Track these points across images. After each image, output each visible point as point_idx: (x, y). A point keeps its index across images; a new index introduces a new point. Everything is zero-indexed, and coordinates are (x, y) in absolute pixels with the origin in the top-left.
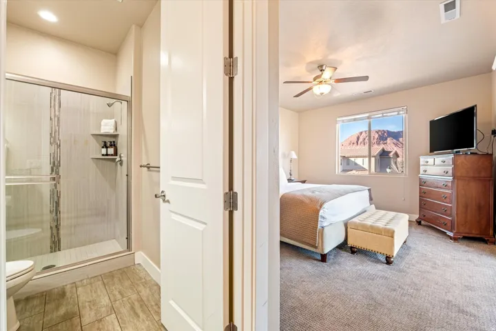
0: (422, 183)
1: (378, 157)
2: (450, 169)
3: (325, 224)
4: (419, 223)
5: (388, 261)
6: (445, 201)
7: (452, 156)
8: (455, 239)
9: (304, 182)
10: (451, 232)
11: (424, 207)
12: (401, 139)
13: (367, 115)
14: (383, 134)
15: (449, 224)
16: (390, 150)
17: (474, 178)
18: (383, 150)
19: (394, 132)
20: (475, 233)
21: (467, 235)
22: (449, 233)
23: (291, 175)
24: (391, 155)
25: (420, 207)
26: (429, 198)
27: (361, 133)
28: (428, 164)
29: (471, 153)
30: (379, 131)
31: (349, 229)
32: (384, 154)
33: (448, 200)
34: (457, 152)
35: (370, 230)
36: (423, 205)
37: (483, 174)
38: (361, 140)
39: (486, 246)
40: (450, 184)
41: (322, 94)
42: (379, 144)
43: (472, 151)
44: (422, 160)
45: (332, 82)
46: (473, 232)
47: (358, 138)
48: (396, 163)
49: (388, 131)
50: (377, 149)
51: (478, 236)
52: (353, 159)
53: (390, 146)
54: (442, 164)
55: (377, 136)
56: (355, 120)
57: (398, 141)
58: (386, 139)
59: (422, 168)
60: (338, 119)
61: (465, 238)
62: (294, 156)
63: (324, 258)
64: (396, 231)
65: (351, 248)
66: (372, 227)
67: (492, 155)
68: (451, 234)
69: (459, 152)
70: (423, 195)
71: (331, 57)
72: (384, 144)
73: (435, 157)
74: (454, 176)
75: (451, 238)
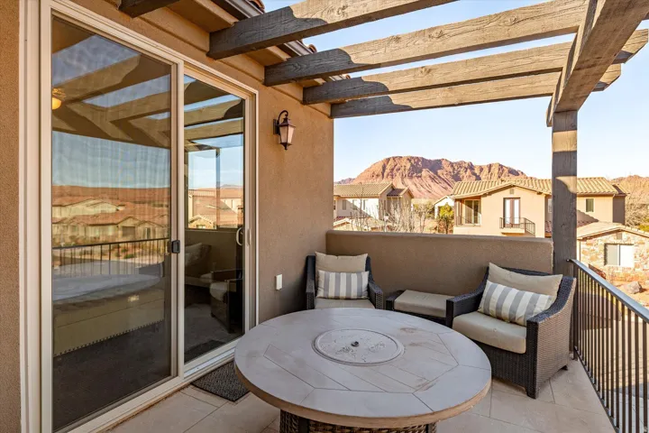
1: (385, 198)
12: (439, 172)
14: (417, 163)
18: (393, 188)
19: (430, 161)
24: (401, 195)
27: (388, 160)
30: (412, 158)
32: (393, 193)
38: (387, 171)
42: (411, 178)
47: (384, 168)
49: (423, 159)
52: (350, 200)
53: (424, 181)
55: (408, 166)
57: (436, 173)
58: (421, 171)
72: (418, 177)
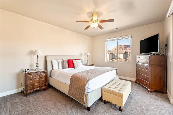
0: (137, 66)
1: (124, 54)
2: (148, 61)
3: (89, 91)
4: (136, 83)
5: (120, 109)
6: (146, 74)
7: (149, 55)
8: (150, 92)
9: (92, 65)
10: (149, 88)
11: (138, 76)
13: (117, 38)
14: (126, 46)
15: (148, 85)
16: (128, 51)
17: (158, 65)
18: (126, 52)
20: (159, 89)
21: (155, 90)
22: (148, 89)
23: (87, 62)
24: (128, 53)
25: (136, 76)
26: (140, 73)
28: (140, 58)
29: (157, 54)
30: (125, 45)
31: (103, 92)
32: (126, 53)
33: (147, 74)
34: (151, 54)
35: (112, 93)
36: (138, 75)
37: (162, 63)
38: (119, 48)
39: (163, 94)
40: (148, 68)
41: (94, 27)
42: (125, 49)
43: (157, 53)
44: (137, 57)
45: (98, 22)
46: (158, 88)
48: (130, 56)
49: (128, 45)
50: (124, 51)
51: (160, 90)
52: (116, 55)
53: (128, 50)
54: (145, 59)
55: (124, 47)
56: (112, 40)
59: (137, 60)
60: (106, 40)
61: (155, 91)
62: (89, 54)
63: (88, 109)
64: (123, 94)
65: (104, 100)
66: (113, 91)
67: (165, 55)
68: (149, 90)
69: (152, 54)
70: (138, 71)
71: (97, 10)
72: (126, 49)
73: (142, 55)
74: (150, 64)
75: (149, 91)
